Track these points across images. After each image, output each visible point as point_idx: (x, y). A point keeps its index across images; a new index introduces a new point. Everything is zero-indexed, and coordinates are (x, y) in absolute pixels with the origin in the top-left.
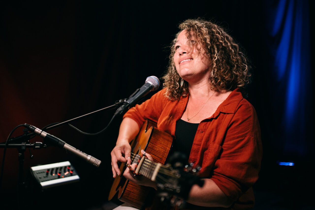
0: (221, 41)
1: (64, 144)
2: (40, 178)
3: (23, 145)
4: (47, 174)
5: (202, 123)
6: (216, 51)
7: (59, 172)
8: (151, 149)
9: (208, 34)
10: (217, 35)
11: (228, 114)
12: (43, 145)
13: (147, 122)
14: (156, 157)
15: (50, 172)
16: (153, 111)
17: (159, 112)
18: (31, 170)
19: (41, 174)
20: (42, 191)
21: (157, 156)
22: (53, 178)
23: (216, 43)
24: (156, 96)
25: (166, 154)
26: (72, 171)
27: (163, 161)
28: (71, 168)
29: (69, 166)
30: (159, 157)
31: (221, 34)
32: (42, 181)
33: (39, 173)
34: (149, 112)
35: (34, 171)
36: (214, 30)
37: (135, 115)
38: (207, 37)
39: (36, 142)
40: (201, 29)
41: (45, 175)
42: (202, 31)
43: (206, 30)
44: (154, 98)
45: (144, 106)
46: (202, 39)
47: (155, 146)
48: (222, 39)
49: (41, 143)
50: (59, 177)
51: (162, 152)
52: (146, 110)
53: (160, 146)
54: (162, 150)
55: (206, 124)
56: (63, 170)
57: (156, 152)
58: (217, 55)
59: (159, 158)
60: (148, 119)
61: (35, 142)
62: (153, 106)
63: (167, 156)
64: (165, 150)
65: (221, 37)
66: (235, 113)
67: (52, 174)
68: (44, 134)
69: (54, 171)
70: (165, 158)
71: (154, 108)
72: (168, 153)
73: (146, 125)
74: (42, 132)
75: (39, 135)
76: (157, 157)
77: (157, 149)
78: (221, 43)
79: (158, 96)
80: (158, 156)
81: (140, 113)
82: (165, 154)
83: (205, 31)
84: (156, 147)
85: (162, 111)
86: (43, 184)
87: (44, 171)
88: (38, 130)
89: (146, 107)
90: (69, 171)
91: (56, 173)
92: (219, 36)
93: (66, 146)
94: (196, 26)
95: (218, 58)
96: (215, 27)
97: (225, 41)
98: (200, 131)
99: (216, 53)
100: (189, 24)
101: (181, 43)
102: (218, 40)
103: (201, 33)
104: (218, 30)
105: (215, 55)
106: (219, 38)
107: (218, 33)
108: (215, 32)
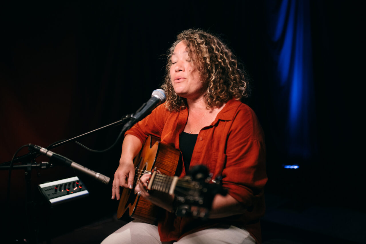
0: (220, 60)
1: (71, 162)
2: (49, 195)
3: (29, 166)
4: (56, 190)
5: (201, 131)
6: (214, 70)
7: (68, 188)
9: (208, 52)
10: (217, 52)
11: (228, 121)
12: (49, 165)
13: (150, 137)
15: (58, 189)
16: (154, 126)
17: (160, 126)
18: (40, 187)
19: (50, 190)
20: (52, 207)
21: (166, 170)
22: (62, 194)
23: (215, 62)
24: (156, 110)
26: (81, 186)
28: (80, 183)
29: (78, 181)
30: (168, 171)
31: (220, 51)
32: (51, 199)
33: (48, 190)
34: (151, 126)
35: (42, 188)
36: (214, 47)
37: (136, 131)
38: (206, 55)
39: (43, 163)
40: (201, 46)
41: (53, 191)
42: (201, 48)
43: (206, 48)
44: (154, 113)
45: (145, 121)
46: (201, 58)
48: (221, 58)
49: (47, 163)
50: (68, 193)
51: (171, 165)
52: (147, 125)
53: (168, 160)
54: (170, 164)
55: (206, 132)
56: (71, 186)
57: (165, 166)
58: (214, 75)
59: (168, 172)
60: (151, 135)
61: (41, 163)
62: (154, 121)
64: (174, 163)
66: (234, 120)
67: (60, 190)
68: (50, 153)
69: (63, 188)
70: (174, 171)
71: (155, 123)
72: (177, 166)
73: (149, 140)
74: (47, 152)
75: (45, 154)
77: (166, 163)
78: (220, 63)
79: (158, 111)
81: (141, 129)
82: (173, 167)
83: (205, 50)
84: (164, 161)
85: (164, 125)
86: (52, 201)
87: (52, 188)
88: (43, 150)
89: (147, 122)
90: (77, 186)
91: (65, 189)
92: (218, 54)
93: (73, 165)
94: (196, 42)
95: (215, 78)
96: (215, 42)
97: (224, 58)
98: (200, 139)
99: (214, 72)
100: (188, 37)
101: (177, 57)
102: (217, 59)
103: (200, 50)
104: (217, 46)
105: (213, 74)
106: (218, 56)
107: (217, 50)
108: (215, 49)
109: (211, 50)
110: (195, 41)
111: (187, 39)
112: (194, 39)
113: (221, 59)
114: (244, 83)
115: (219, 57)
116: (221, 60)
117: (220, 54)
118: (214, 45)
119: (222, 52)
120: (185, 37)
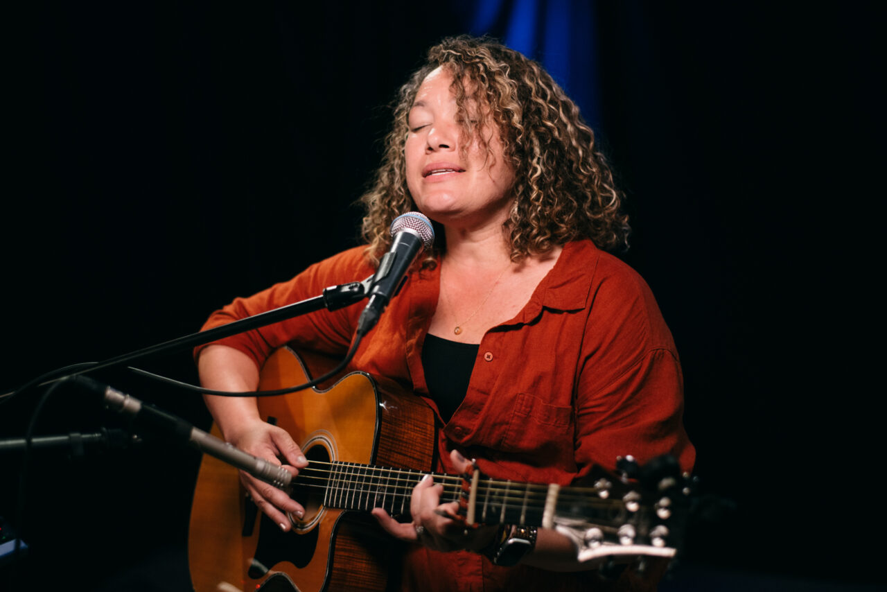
0: (549, 124)
5: (489, 334)
6: (537, 150)
8: (391, 440)
9: (516, 98)
10: (540, 101)
14: (408, 460)
21: (409, 454)
23: (537, 127)
25: (428, 444)
27: (425, 465)
30: (413, 458)
31: (549, 97)
36: (530, 84)
38: (513, 106)
40: (498, 78)
42: (498, 86)
43: (511, 85)
46: (498, 114)
47: (397, 428)
48: (553, 116)
51: (419, 440)
53: (410, 426)
54: (417, 437)
55: (500, 337)
57: (404, 445)
58: (538, 163)
59: (415, 461)
63: (432, 449)
64: (425, 433)
65: (550, 109)
74: (125, 398)
76: (410, 457)
78: (550, 130)
80: (412, 455)
82: (426, 446)
83: (508, 90)
84: (401, 432)
92: (544, 105)
93: (197, 434)
94: (482, 68)
95: (542, 173)
96: (533, 73)
97: (560, 120)
98: (486, 356)
99: (538, 155)
100: (459, 54)
101: (432, 112)
102: (541, 119)
103: (495, 92)
104: (540, 83)
105: (535, 161)
106: (544, 110)
107: (540, 95)
108: (534, 91)
109: (524, 94)
110: (480, 65)
111: (458, 59)
112: (478, 60)
113: (551, 118)
114: (612, 194)
115: (546, 113)
116: (553, 122)
117: (548, 106)
118: (532, 80)
119: (552, 102)
120: (452, 54)
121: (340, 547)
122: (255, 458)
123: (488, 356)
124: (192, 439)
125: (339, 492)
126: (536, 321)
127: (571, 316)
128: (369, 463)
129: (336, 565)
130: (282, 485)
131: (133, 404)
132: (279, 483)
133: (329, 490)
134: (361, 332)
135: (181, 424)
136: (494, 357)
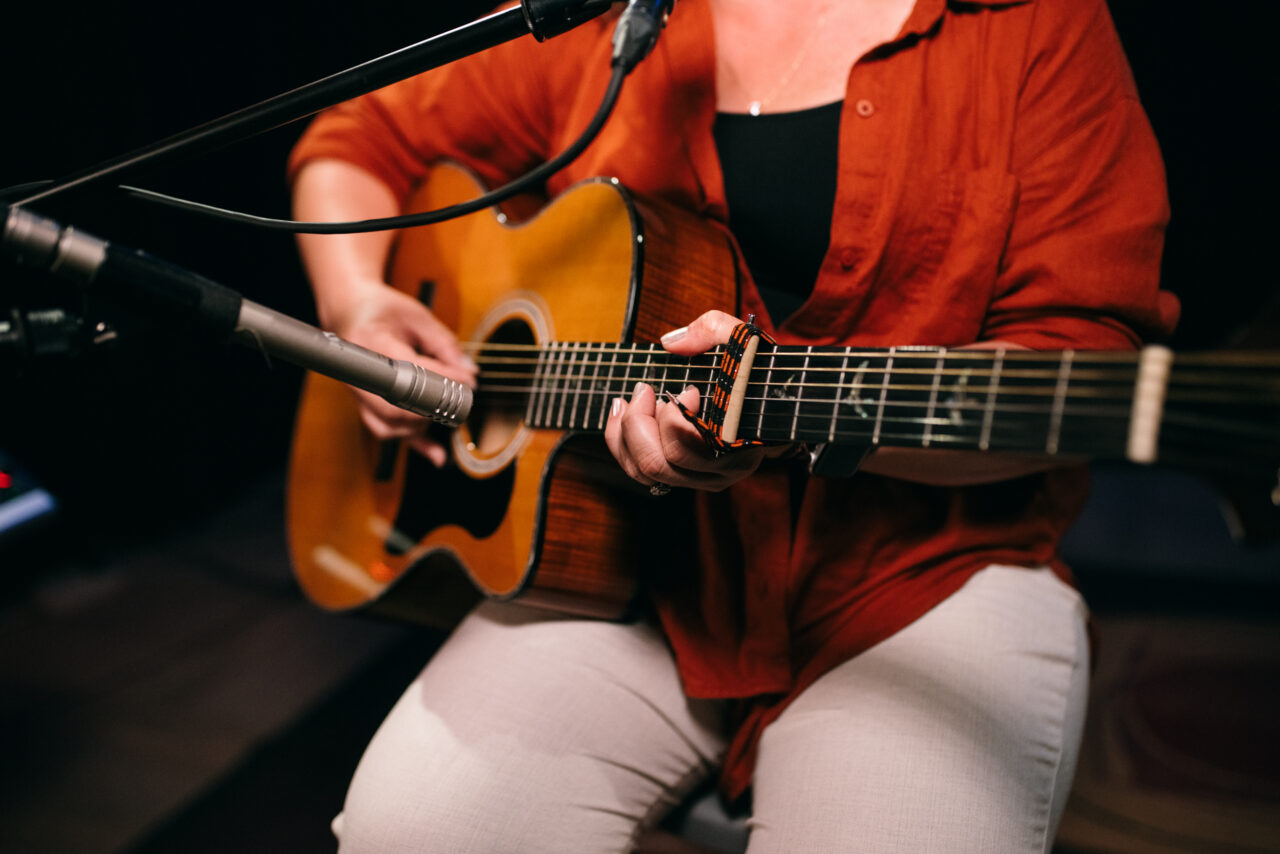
1: (239, 302)
5: (857, 70)
93: (255, 316)
98: (859, 108)
121: (558, 501)
122: (391, 362)
123: (863, 106)
124: (240, 328)
125: (559, 396)
126: (935, 30)
127: (998, 17)
128: (619, 340)
129: (550, 535)
130: (453, 417)
131: (85, 249)
132: (445, 414)
133: (538, 395)
134: (622, 62)
135: (212, 293)
136: (876, 109)
